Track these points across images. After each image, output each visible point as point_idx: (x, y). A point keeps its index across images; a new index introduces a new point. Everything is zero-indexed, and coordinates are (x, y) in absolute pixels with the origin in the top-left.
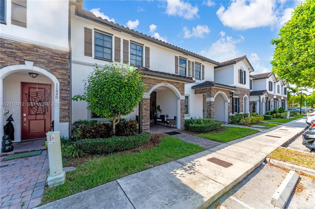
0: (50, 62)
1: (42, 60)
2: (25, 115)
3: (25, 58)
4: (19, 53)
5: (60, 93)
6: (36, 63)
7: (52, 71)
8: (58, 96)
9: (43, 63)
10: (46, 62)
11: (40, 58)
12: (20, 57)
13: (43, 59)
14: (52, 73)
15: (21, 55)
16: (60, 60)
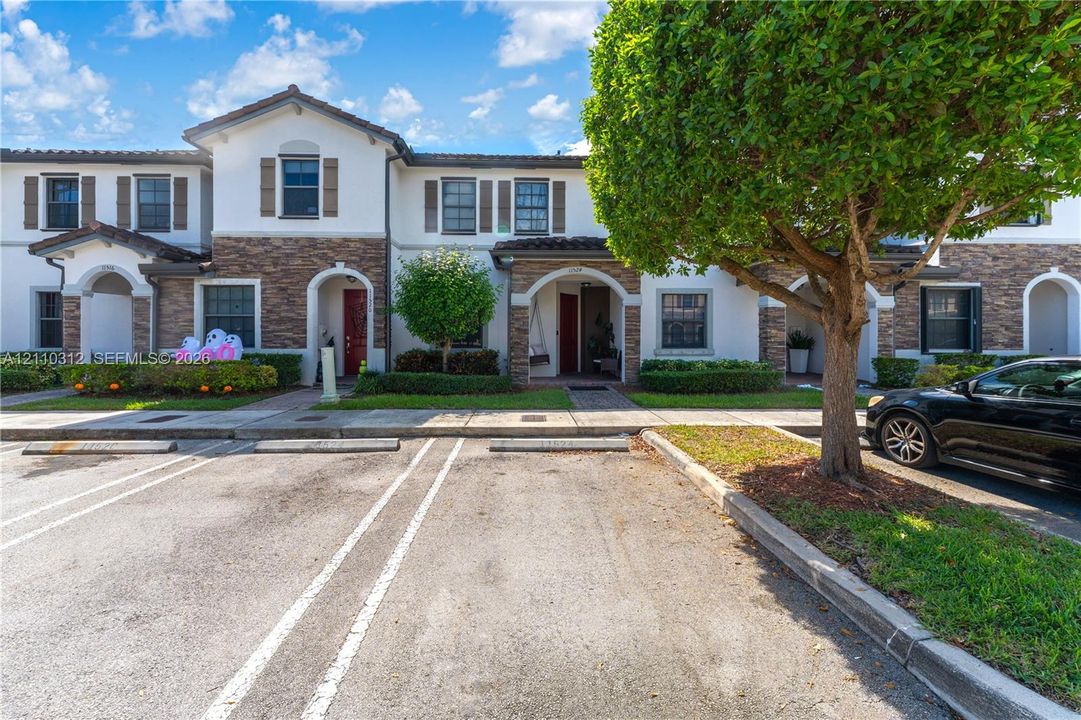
0: (362, 259)
1: (353, 258)
2: (348, 338)
3: (336, 258)
4: (331, 254)
5: (374, 303)
6: (348, 263)
7: (364, 272)
8: (372, 308)
9: (354, 262)
10: (358, 259)
11: (352, 255)
12: (332, 258)
13: (354, 255)
14: (364, 274)
15: (332, 255)
16: (372, 253)
